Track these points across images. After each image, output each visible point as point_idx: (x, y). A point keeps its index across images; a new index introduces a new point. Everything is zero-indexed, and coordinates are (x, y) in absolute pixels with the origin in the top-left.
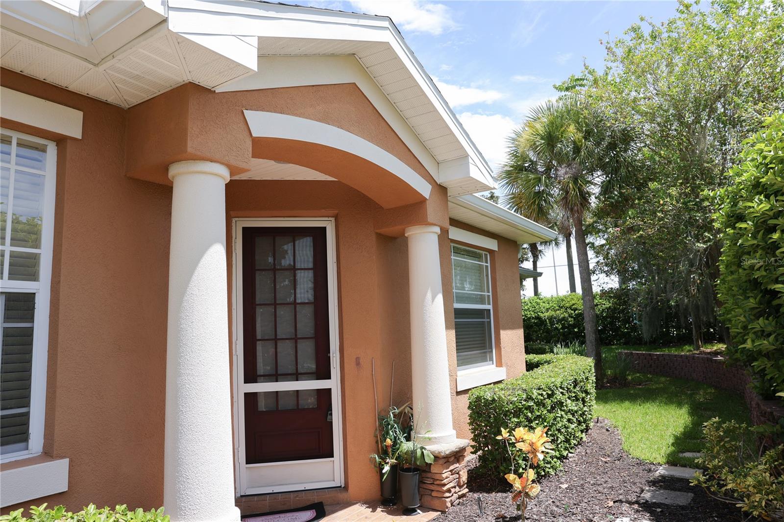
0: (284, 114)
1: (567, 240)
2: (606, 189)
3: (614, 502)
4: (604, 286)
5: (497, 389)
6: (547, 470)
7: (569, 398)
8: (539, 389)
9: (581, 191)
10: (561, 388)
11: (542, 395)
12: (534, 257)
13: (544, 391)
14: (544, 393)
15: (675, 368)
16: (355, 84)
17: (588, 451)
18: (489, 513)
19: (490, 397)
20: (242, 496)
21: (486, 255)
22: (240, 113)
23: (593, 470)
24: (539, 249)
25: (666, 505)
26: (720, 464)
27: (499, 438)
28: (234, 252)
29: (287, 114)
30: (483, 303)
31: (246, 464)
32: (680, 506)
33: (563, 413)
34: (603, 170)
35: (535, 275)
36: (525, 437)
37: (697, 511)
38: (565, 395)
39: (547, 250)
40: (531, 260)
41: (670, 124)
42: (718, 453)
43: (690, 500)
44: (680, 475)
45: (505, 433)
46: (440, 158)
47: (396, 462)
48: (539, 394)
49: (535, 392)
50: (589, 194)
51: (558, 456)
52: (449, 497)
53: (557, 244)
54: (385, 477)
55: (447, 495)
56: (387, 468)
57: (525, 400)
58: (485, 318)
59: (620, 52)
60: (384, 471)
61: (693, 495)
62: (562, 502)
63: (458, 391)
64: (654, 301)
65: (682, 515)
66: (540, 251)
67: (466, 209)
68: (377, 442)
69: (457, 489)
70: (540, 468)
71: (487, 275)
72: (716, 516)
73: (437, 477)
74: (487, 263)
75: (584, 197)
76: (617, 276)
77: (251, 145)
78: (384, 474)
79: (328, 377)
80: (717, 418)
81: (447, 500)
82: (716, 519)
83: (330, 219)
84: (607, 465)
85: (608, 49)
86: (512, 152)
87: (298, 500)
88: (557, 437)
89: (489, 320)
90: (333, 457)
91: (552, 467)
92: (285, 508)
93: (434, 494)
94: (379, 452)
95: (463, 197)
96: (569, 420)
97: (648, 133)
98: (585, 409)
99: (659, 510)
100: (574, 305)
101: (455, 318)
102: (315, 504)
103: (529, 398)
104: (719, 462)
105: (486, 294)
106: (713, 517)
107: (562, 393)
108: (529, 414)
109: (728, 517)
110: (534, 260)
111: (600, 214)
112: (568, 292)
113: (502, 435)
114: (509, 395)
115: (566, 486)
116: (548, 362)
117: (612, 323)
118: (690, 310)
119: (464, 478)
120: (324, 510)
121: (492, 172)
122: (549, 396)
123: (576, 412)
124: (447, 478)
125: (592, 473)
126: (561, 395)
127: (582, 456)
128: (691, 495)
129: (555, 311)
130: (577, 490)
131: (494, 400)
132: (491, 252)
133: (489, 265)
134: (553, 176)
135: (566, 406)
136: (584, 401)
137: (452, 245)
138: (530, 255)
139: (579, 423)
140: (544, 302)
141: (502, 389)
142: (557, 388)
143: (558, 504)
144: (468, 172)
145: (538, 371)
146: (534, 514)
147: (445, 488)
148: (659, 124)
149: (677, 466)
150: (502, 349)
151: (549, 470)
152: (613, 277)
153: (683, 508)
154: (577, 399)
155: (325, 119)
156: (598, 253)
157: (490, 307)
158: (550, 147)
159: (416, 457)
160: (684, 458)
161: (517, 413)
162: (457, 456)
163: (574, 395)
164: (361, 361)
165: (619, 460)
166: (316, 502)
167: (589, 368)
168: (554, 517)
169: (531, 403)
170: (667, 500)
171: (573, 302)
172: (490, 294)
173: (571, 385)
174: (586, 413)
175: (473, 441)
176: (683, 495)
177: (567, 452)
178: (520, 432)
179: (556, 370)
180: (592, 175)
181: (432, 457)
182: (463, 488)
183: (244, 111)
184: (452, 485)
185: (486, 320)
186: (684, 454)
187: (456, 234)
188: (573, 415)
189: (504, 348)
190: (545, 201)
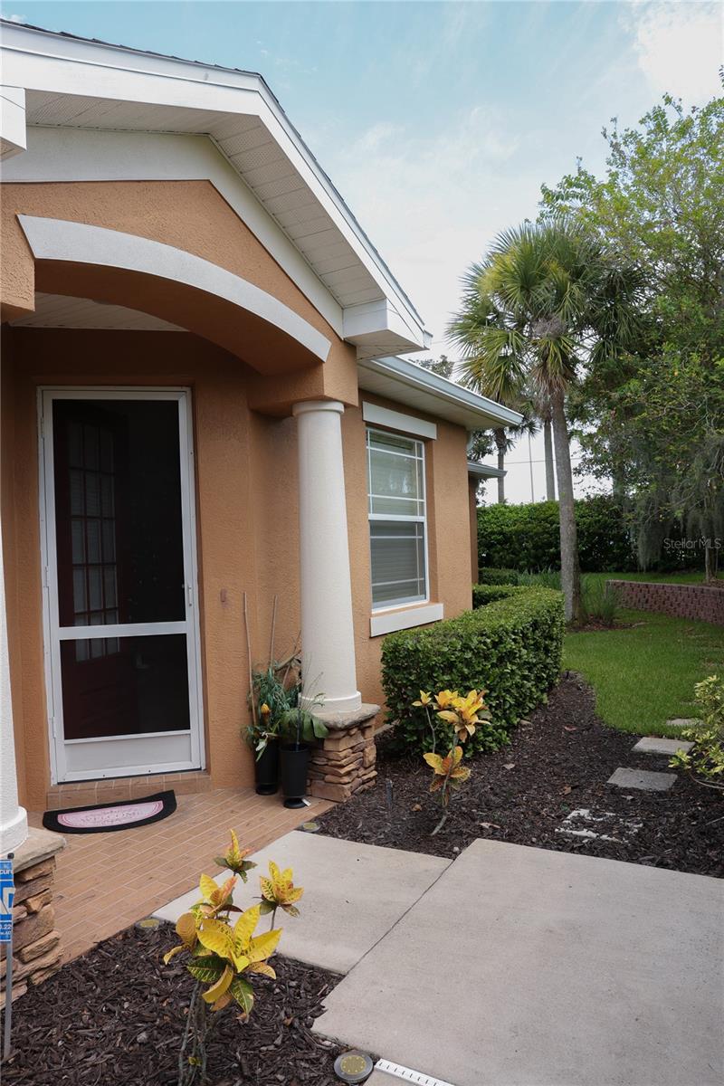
0: (88, 223)
1: (545, 426)
2: (598, 355)
3: (573, 788)
4: (590, 491)
5: (422, 636)
6: (487, 744)
7: (524, 647)
8: (482, 635)
9: (564, 357)
10: (514, 633)
11: (485, 643)
12: (500, 448)
13: (489, 638)
14: (489, 641)
15: (679, 604)
16: (209, 181)
17: (549, 718)
18: (403, 804)
19: (411, 646)
20: (59, 784)
21: (419, 446)
22: (13, 219)
23: (551, 744)
24: (507, 438)
25: (640, 790)
26: (712, 738)
27: (417, 704)
28: (40, 437)
29: (94, 225)
30: (414, 513)
31: (66, 738)
32: (657, 792)
33: (514, 668)
34: (595, 328)
35: (500, 474)
36: (455, 703)
37: (677, 799)
38: (519, 643)
39: (518, 440)
40: (496, 453)
41: (693, 265)
42: (712, 723)
43: (671, 784)
44: (666, 749)
45: (425, 698)
46: (345, 300)
47: (275, 735)
48: (480, 642)
49: (475, 640)
50: (576, 361)
51: (506, 725)
52: (349, 783)
53: (532, 431)
54: (260, 756)
55: (346, 779)
56: (262, 744)
57: (461, 650)
58: (415, 535)
59: (629, 151)
60: (258, 749)
61: (676, 776)
62: (504, 788)
63: (372, 635)
64: (655, 512)
65: (658, 804)
66: (509, 441)
67: (387, 379)
68: (251, 710)
69: (362, 772)
70: (478, 743)
71: (421, 475)
72: (700, 805)
73: (331, 756)
74: (421, 456)
75: (569, 364)
76: (611, 478)
77: (33, 273)
78: (259, 752)
79: (182, 617)
80: (715, 676)
81: (345, 786)
82: (700, 808)
83: (184, 389)
84: (571, 736)
85: (615, 146)
86: (470, 297)
87: (140, 788)
88: (505, 700)
89: (421, 537)
90: (189, 729)
91: (495, 741)
92: (121, 799)
93: (328, 778)
94: (253, 723)
95: (381, 360)
96: (524, 677)
97: (662, 276)
98: (548, 661)
99: (630, 798)
100: (551, 515)
101: (372, 534)
102: (163, 793)
103: (466, 647)
104: (711, 735)
105: (418, 500)
106: (696, 806)
107: (514, 640)
108: (466, 671)
109: (715, 805)
110: (500, 453)
111: (590, 388)
112: (544, 498)
113: (421, 701)
114: (438, 644)
115: (513, 766)
116: (503, 596)
117: (601, 541)
118: (701, 527)
119: (371, 754)
120: (175, 800)
121: (423, 324)
122: (495, 645)
123: (535, 665)
124: (346, 757)
125: (549, 748)
126: (513, 643)
127: (540, 724)
128: (674, 777)
129: (526, 523)
130: (525, 772)
131: (417, 650)
132: (427, 440)
133: (423, 459)
134: (527, 335)
135: (520, 657)
136: (547, 650)
137: (370, 430)
138: (494, 445)
139: (539, 679)
140: (511, 512)
141: (430, 636)
142: (507, 633)
143: (498, 791)
144: (385, 324)
145: (487, 609)
146: (463, 806)
147: (343, 771)
148: (677, 263)
149: (662, 737)
150: (440, 578)
151: (492, 745)
152: (604, 479)
153: (660, 794)
154: (537, 647)
155: (159, 235)
156: (584, 446)
157: (423, 519)
158: (523, 292)
159: (301, 729)
160: (673, 728)
161: (449, 667)
162: (362, 725)
163: (532, 642)
164: (228, 595)
165: (588, 730)
166: (164, 790)
167: (557, 605)
168: (490, 809)
169: (469, 655)
170: (642, 784)
171: (551, 512)
172: (425, 500)
173: (528, 629)
174: (549, 666)
175: (387, 706)
176: (663, 777)
177: (518, 720)
178: (447, 696)
179: (511, 607)
180: (581, 334)
181: (325, 729)
182: (370, 769)
183: (19, 216)
184: (352, 766)
185: (417, 537)
186: (674, 722)
187: (374, 414)
188: (530, 670)
189: (442, 576)
190: (514, 370)
